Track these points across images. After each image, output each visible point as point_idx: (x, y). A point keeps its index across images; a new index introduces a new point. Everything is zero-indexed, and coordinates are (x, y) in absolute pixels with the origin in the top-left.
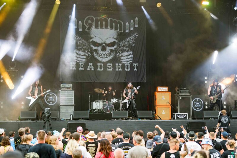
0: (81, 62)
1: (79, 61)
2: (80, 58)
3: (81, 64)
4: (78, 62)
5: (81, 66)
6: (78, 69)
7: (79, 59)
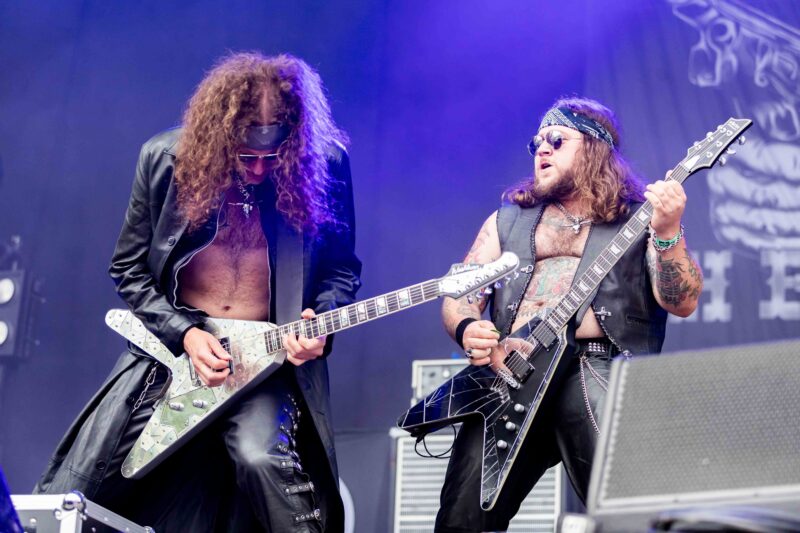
0: (781, 242)
1: (762, 232)
2: (771, 205)
3: (779, 262)
4: (754, 242)
5: (778, 282)
6: (756, 310)
7: (768, 218)
